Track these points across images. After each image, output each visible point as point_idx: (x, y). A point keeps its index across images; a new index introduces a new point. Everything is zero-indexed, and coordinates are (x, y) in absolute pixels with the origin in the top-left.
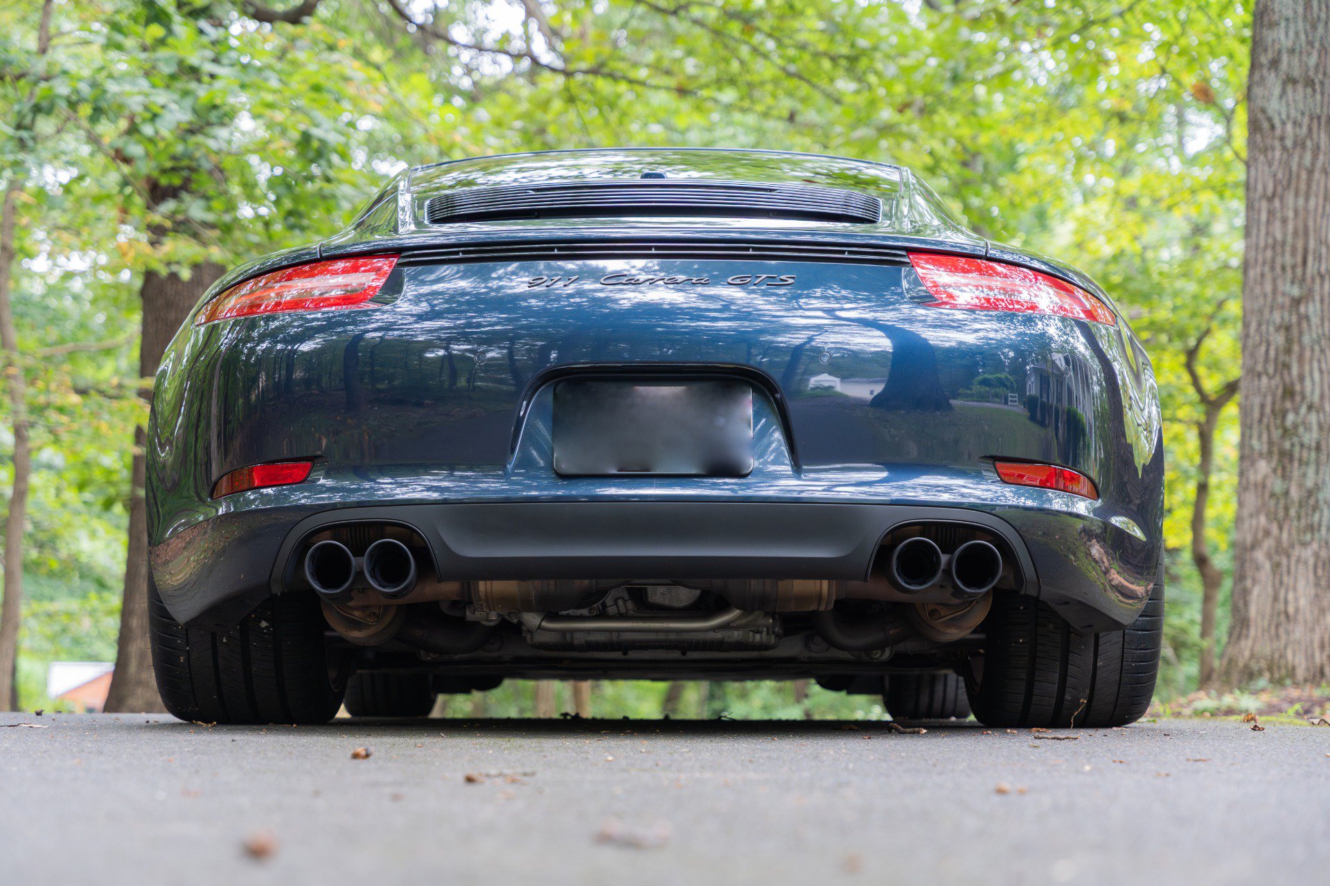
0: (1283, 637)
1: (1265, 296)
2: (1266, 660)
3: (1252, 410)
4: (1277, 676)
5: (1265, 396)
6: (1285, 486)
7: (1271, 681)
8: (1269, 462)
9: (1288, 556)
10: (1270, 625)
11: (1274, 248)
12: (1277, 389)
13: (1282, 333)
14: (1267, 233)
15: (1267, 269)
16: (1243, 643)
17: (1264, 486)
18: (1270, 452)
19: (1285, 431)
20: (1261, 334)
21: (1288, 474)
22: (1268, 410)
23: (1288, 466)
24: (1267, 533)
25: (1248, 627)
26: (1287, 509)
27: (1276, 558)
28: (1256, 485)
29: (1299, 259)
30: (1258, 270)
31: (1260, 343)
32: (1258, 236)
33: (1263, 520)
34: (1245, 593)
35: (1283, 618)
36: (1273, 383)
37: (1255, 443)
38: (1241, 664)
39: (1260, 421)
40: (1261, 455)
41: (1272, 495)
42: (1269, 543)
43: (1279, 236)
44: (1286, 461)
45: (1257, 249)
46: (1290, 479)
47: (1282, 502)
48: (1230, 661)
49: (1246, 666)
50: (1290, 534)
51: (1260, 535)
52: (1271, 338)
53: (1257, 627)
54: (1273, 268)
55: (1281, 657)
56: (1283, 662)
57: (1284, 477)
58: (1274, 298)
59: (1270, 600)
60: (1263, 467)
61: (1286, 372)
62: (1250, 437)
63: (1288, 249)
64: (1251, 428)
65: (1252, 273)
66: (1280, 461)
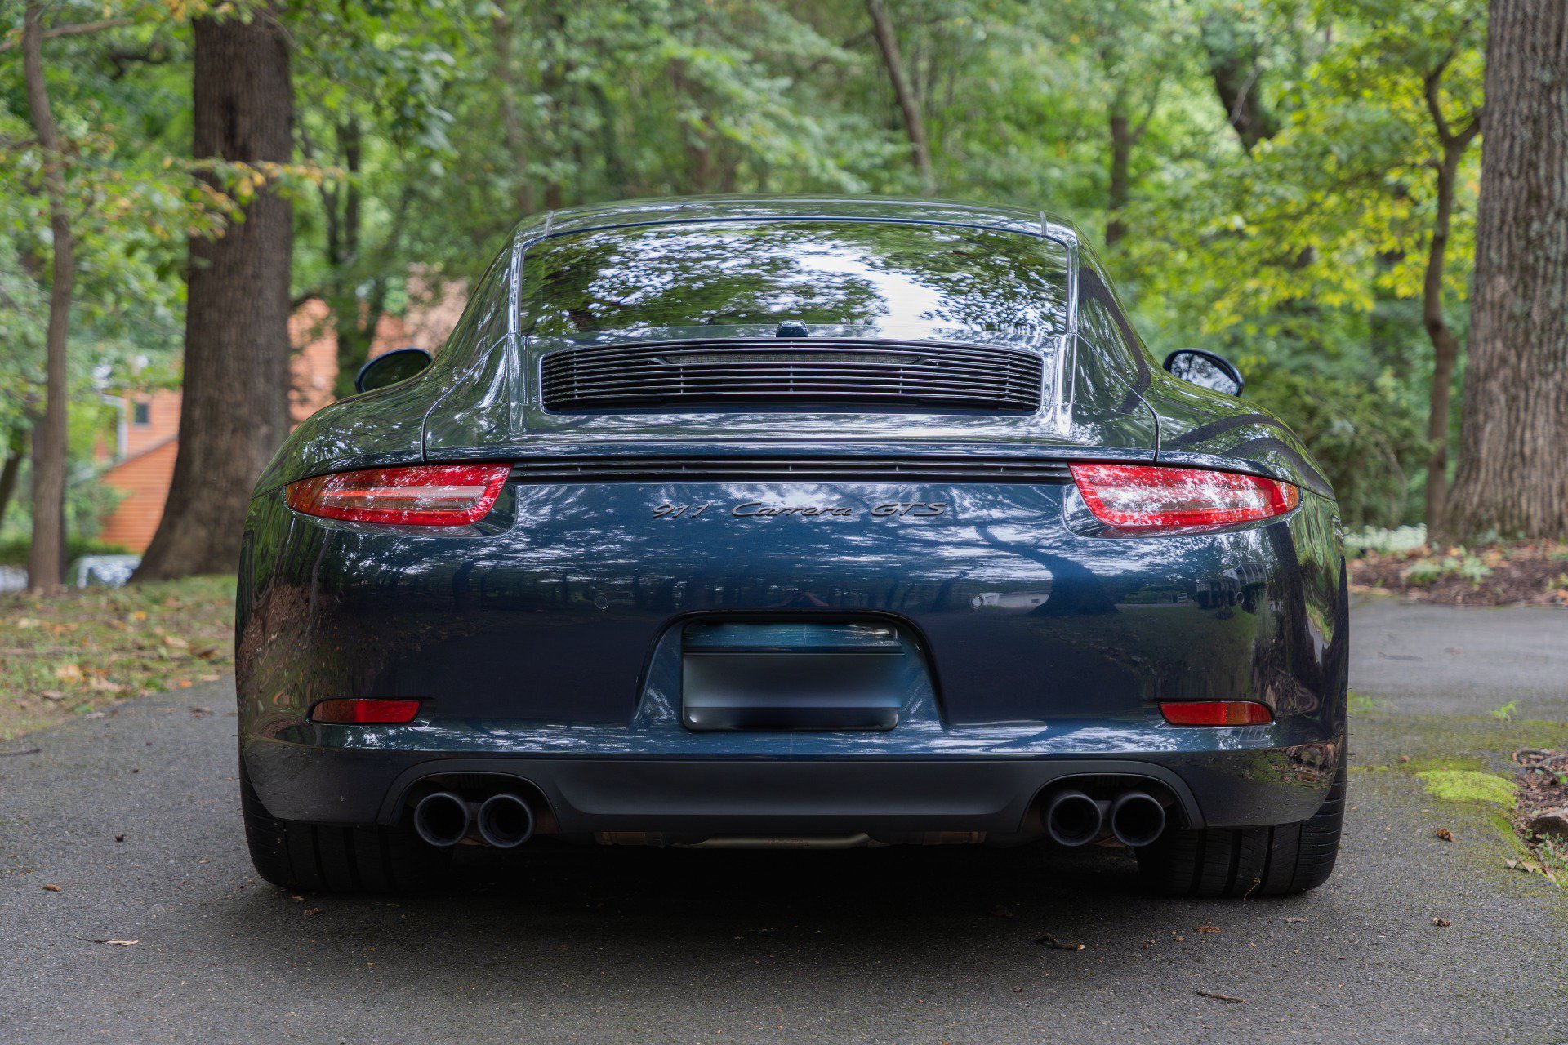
0: (1518, 482)
1: (1512, 81)
2: (1496, 508)
3: (1492, 217)
4: (1508, 527)
5: (1507, 200)
6: (1526, 308)
7: (1504, 533)
8: (1508, 280)
9: (1527, 389)
10: (1502, 467)
11: (1523, 23)
12: (1521, 192)
13: (1530, 125)
14: (1516, 6)
15: (1514, 49)
16: (1471, 488)
17: (1502, 306)
18: (1511, 267)
19: (1529, 241)
20: (1505, 126)
21: (1530, 293)
22: (1510, 217)
23: (1531, 284)
24: (1504, 361)
25: (1478, 469)
26: (1527, 334)
27: (1513, 391)
28: (1493, 304)
29: (1553, 39)
30: (1505, 50)
31: (1504, 138)
32: (1505, 9)
33: (1499, 345)
34: (1477, 429)
35: (1517, 460)
36: (1517, 185)
37: (1494, 255)
38: (1468, 511)
39: (1500, 230)
40: (1500, 269)
41: (1512, 317)
42: (1505, 373)
43: (1529, 10)
44: (1529, 279)
45: (1503, 25)
46: (1532, 300)
47: (1522, 325)
48: (1456, 507)
49: (1474, 515)
50: (1529, 363)
51: (1495, 364)
52: (1516, 133)
53: (1487, 470)
54: (1521, 49)
55: (1513, 505)
56: (1516, 512)
57: (1525, 297)
58: (1522, 85)
59: (1504, 440)
60: (1501, 282)
61: (1532, 173)
62: (1489, 247)
63: (1540, 25)
64: (1490, 235)
65: (1497, 52)
66: (1521, 278)
